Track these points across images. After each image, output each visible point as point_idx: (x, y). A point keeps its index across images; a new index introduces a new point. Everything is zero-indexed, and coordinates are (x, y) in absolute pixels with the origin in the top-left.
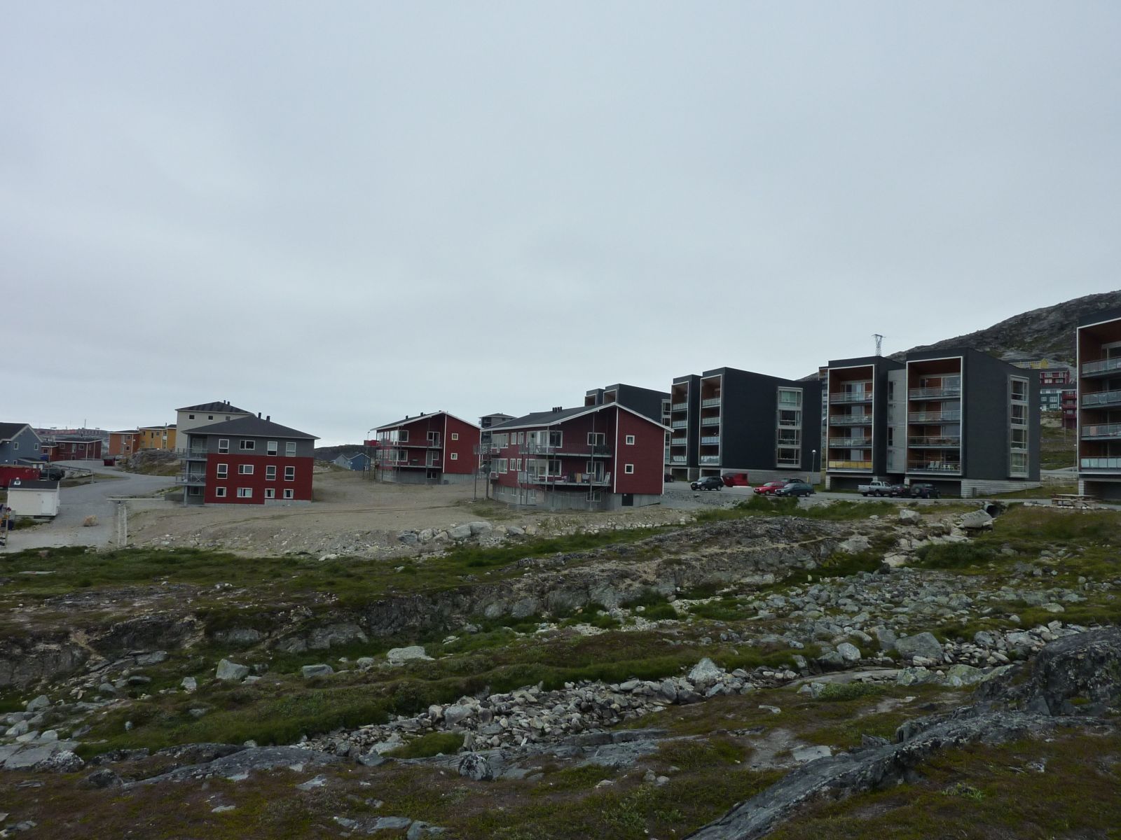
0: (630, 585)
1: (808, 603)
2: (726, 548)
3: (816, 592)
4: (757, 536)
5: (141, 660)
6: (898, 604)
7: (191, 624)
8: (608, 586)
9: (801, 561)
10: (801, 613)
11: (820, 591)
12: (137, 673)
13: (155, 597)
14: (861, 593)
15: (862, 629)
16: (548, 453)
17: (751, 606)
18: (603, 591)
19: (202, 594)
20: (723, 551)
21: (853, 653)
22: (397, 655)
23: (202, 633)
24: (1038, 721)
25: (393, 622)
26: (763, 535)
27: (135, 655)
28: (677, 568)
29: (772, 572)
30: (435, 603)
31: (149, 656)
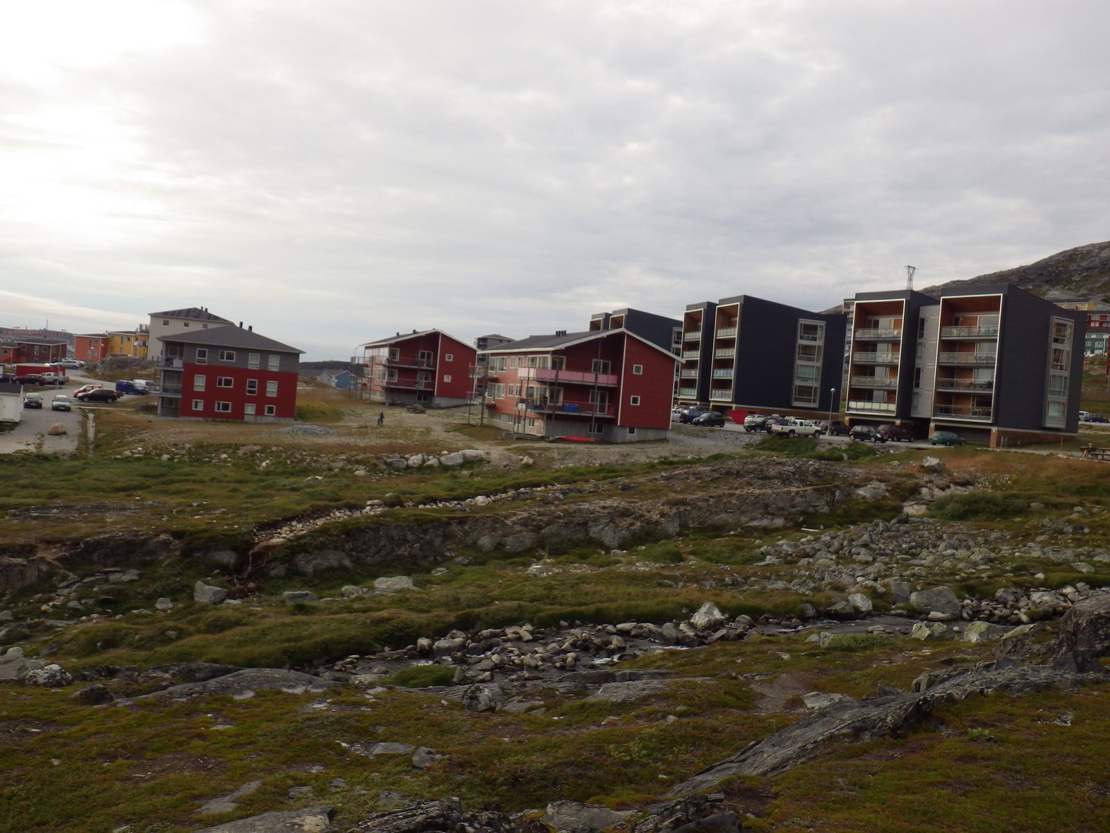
0: (632, 524)
1: (819, 550)
2: (737, 489)
3: (828, 538)
4: (769, 478)
5: (113, 577)
6: (914, 556)
7: (166, 543)
8: (607, 524)
9: (814, 506)
10: (811, 560)
11: (833, 538)
12: (108, 592)
13: (127, 513)
14: (877, 542)
15: (875, 580)
16: (549, 379)
17: (758, 551)
18: (603, 529)
19: (177, 512)
20: (730, 492)
21: (865, 604)
22: (384, 584)
23: (178, 553)
24: (1067, 676)
25: (380, 550)
26: (776, 477)
27: (107, 573)
28: (682, 508)
29: (782, 515)
30: (425, 532)
31: (121, 574)
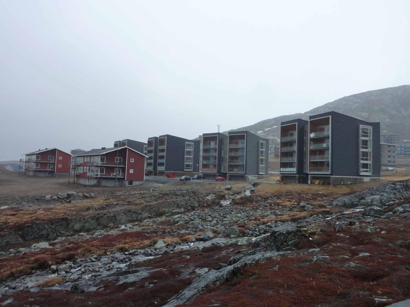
0: (132, 215)
1: (196, 218)
2: (167, 200)
4: (178, 195)
6: (225, 217)
8: (123, 216)
9: (193, 204)
10: (193, 222)
11: (200, 214)
14: (213, 214)
15: (214, 226)
16: (100, 165)
17: (176, 220)
18: (121, 218)
21: (211, 235)
22: (36, 246)
26: (180, 195)
28: (149, 208)
29: (183, 208)
30: (53, 224)
